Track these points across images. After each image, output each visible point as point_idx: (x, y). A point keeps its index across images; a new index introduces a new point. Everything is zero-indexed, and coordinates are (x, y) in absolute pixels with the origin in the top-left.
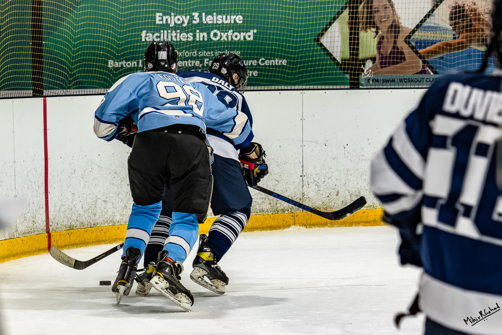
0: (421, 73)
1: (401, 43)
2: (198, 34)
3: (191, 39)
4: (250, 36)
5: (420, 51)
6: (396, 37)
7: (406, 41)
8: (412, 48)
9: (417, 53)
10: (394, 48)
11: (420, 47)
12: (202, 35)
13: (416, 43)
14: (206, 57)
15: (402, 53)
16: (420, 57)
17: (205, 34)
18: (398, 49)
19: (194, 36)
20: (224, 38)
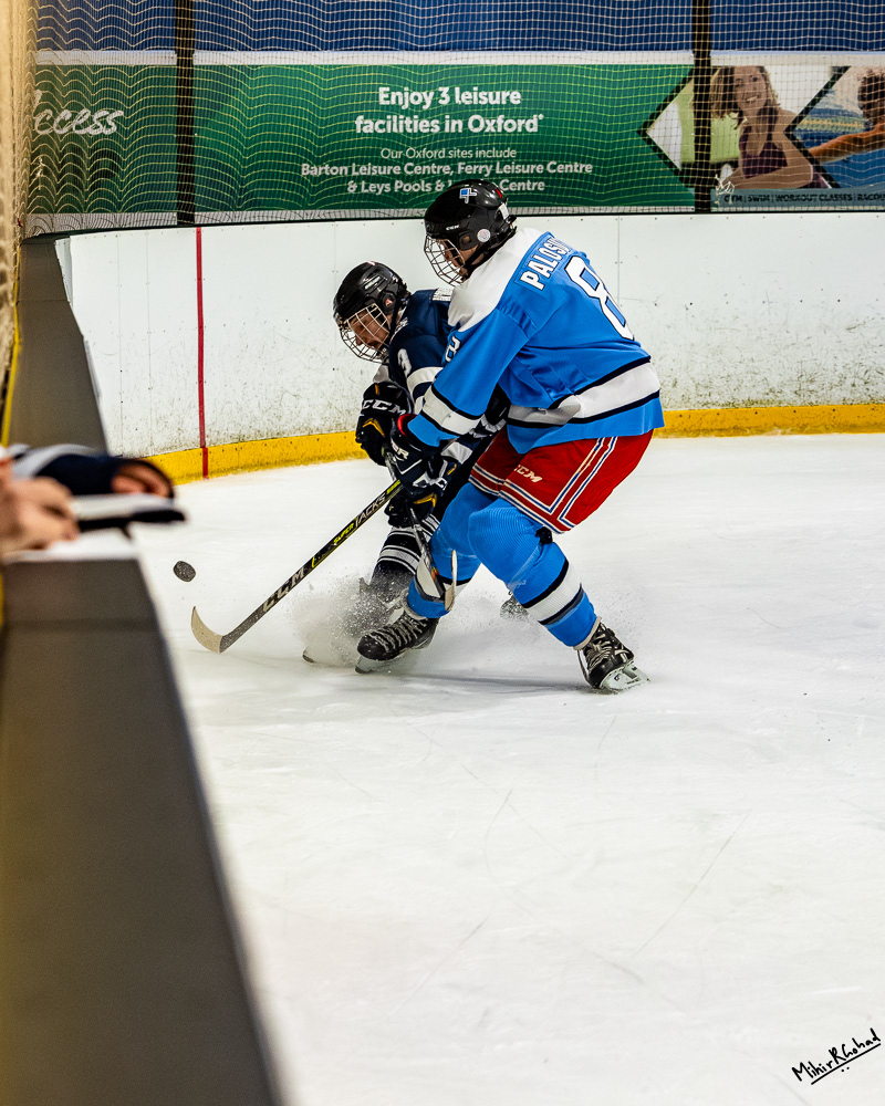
0: (812, 185)
1: (779, 137)
2: (447, 123)
3: (437, 130)
4: (532, 125)
5: (811, 150)
6: (771, 129)
7: (788, 136)
8: (799, 145)
9: (806, 153)
10: (768, 145)
11: (812, 145)
12: (454, 123)
13: (805, 137)
14: (462, 160)
15: (781, 154)
16: (812, 161)
17: (460, 123)
18: (775, 147)
19: (442, 127)
20: (490, 128)
